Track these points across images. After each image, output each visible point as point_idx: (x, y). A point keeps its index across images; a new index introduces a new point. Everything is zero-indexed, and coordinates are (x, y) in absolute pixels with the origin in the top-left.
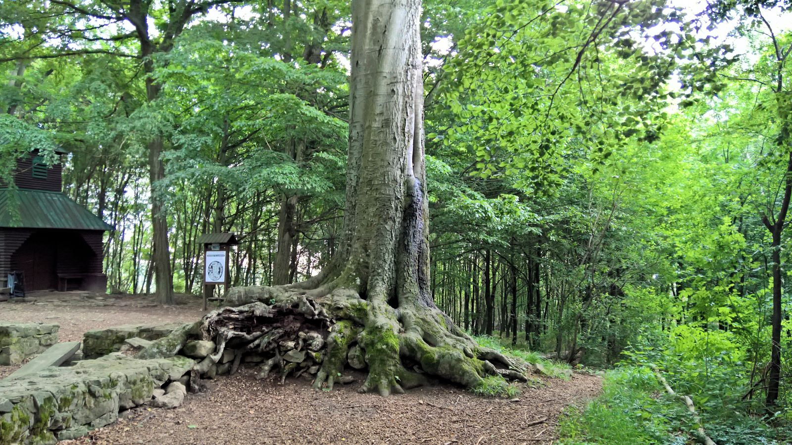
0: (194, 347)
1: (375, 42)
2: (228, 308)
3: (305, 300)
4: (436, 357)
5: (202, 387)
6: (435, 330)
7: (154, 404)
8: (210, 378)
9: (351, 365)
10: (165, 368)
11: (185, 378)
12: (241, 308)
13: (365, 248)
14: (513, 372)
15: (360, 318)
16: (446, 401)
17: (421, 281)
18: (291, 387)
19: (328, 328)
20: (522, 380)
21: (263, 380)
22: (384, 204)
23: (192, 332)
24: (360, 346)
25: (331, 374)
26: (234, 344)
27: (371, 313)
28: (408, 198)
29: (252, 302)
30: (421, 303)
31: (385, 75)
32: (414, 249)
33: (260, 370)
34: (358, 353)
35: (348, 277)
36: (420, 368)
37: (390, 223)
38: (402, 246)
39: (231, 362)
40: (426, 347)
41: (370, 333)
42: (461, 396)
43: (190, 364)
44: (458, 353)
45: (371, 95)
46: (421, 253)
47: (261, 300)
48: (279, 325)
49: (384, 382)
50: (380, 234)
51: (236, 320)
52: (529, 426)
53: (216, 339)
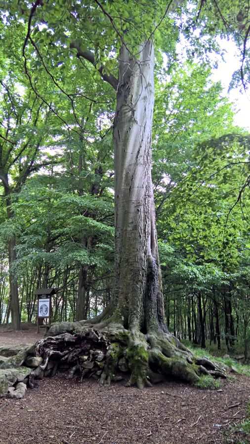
0: (31, 361)
1: (127, 184)
2: (50, 337)
3: (93, 331)
4: (170, 364)
5: (36, 385)
6: (169, 347)
7: (8, 396)
8: (40, 379)
9: (121, 369)
10: (15, 374)
11: (26, 379)
12: (57, 337)
13: (126, 299)
14: (218, 372)
15: (124, 341)
16: (178, 392)
17: (160, 318)
18: (87, 384)
19: (107, 347)
20: (223, 377)
21: (70, 379)
22: (136, 273)
23: (30, 352)
24: (125, 358)
25: (109, 375)
26: (54, 358)
27: (131, 338)
28: (149, 269)
29: (63, 333)
30: (160, 330)
31: (133, 202)
32: (154, 298)
33: (68, 373)
34: (124, 362)
35: (117, 316)
36: (161, 370)
37: (140, 283)
38: (147, 297)
39: (52, 369)
40: (164, 358)
41: (131, 350)
42: (187, 388)
43: (28, 371)
44: (183, 361)
45: (126, 213)
46: (158, 300)
47: (68, 331)
48: (78, 346)
49: (140, 380)
50: (134, 291)
51: (54, 344)
52: (229, 408)
53: (43, 356)
